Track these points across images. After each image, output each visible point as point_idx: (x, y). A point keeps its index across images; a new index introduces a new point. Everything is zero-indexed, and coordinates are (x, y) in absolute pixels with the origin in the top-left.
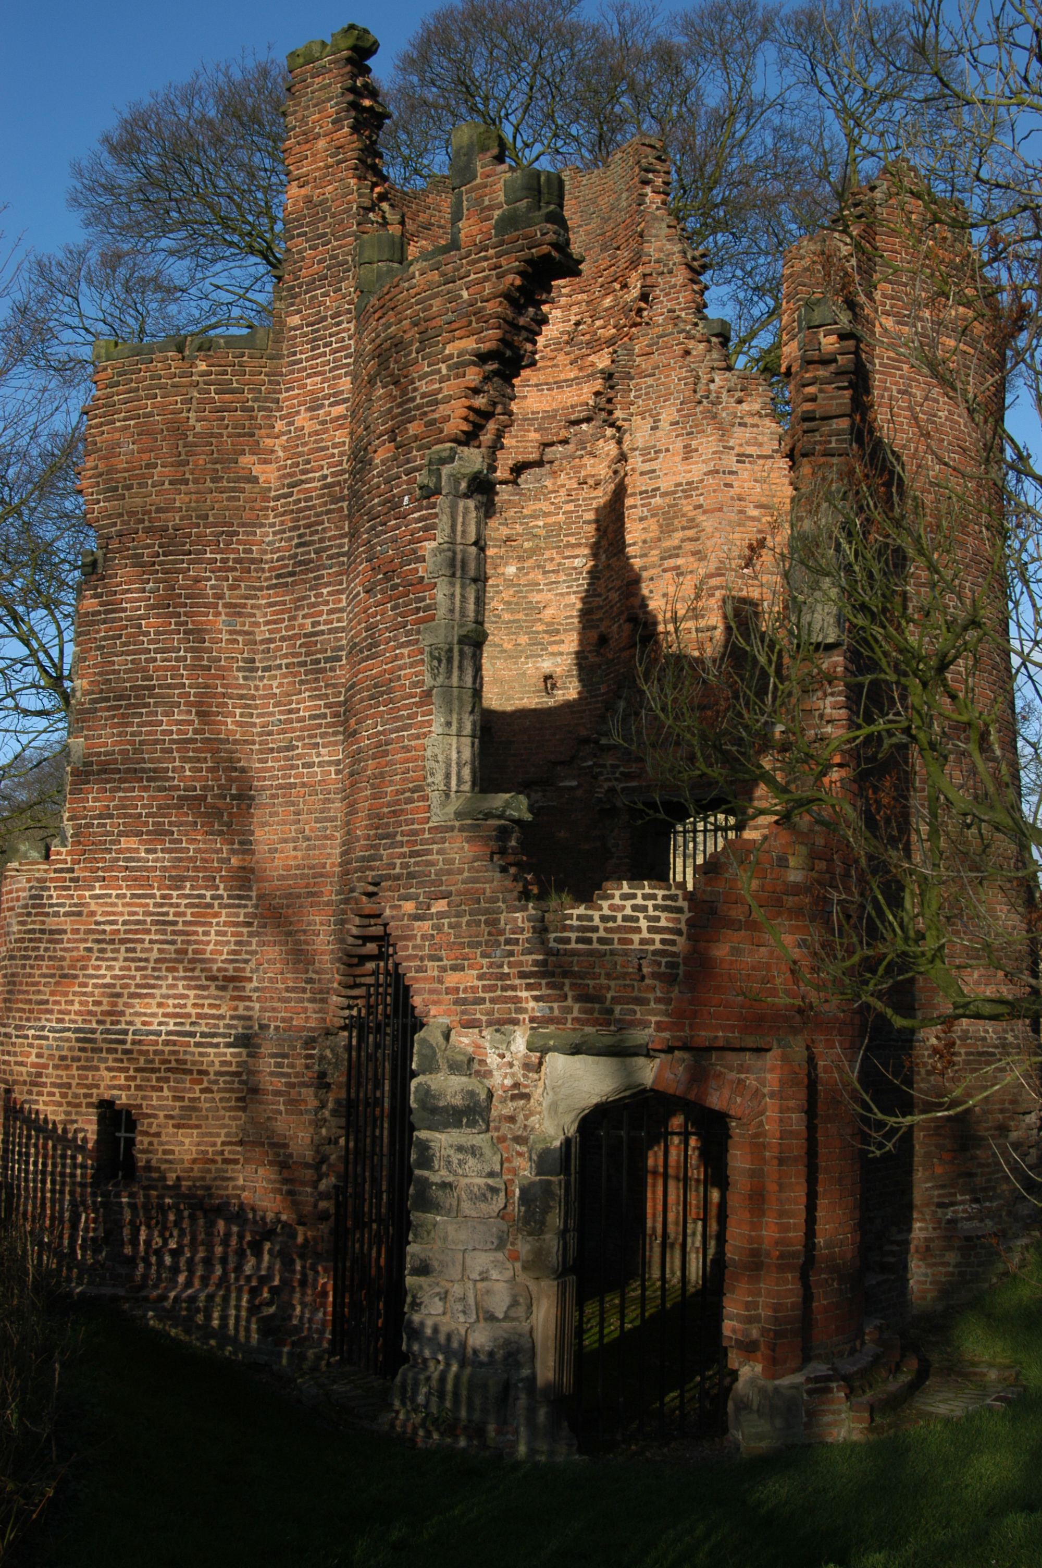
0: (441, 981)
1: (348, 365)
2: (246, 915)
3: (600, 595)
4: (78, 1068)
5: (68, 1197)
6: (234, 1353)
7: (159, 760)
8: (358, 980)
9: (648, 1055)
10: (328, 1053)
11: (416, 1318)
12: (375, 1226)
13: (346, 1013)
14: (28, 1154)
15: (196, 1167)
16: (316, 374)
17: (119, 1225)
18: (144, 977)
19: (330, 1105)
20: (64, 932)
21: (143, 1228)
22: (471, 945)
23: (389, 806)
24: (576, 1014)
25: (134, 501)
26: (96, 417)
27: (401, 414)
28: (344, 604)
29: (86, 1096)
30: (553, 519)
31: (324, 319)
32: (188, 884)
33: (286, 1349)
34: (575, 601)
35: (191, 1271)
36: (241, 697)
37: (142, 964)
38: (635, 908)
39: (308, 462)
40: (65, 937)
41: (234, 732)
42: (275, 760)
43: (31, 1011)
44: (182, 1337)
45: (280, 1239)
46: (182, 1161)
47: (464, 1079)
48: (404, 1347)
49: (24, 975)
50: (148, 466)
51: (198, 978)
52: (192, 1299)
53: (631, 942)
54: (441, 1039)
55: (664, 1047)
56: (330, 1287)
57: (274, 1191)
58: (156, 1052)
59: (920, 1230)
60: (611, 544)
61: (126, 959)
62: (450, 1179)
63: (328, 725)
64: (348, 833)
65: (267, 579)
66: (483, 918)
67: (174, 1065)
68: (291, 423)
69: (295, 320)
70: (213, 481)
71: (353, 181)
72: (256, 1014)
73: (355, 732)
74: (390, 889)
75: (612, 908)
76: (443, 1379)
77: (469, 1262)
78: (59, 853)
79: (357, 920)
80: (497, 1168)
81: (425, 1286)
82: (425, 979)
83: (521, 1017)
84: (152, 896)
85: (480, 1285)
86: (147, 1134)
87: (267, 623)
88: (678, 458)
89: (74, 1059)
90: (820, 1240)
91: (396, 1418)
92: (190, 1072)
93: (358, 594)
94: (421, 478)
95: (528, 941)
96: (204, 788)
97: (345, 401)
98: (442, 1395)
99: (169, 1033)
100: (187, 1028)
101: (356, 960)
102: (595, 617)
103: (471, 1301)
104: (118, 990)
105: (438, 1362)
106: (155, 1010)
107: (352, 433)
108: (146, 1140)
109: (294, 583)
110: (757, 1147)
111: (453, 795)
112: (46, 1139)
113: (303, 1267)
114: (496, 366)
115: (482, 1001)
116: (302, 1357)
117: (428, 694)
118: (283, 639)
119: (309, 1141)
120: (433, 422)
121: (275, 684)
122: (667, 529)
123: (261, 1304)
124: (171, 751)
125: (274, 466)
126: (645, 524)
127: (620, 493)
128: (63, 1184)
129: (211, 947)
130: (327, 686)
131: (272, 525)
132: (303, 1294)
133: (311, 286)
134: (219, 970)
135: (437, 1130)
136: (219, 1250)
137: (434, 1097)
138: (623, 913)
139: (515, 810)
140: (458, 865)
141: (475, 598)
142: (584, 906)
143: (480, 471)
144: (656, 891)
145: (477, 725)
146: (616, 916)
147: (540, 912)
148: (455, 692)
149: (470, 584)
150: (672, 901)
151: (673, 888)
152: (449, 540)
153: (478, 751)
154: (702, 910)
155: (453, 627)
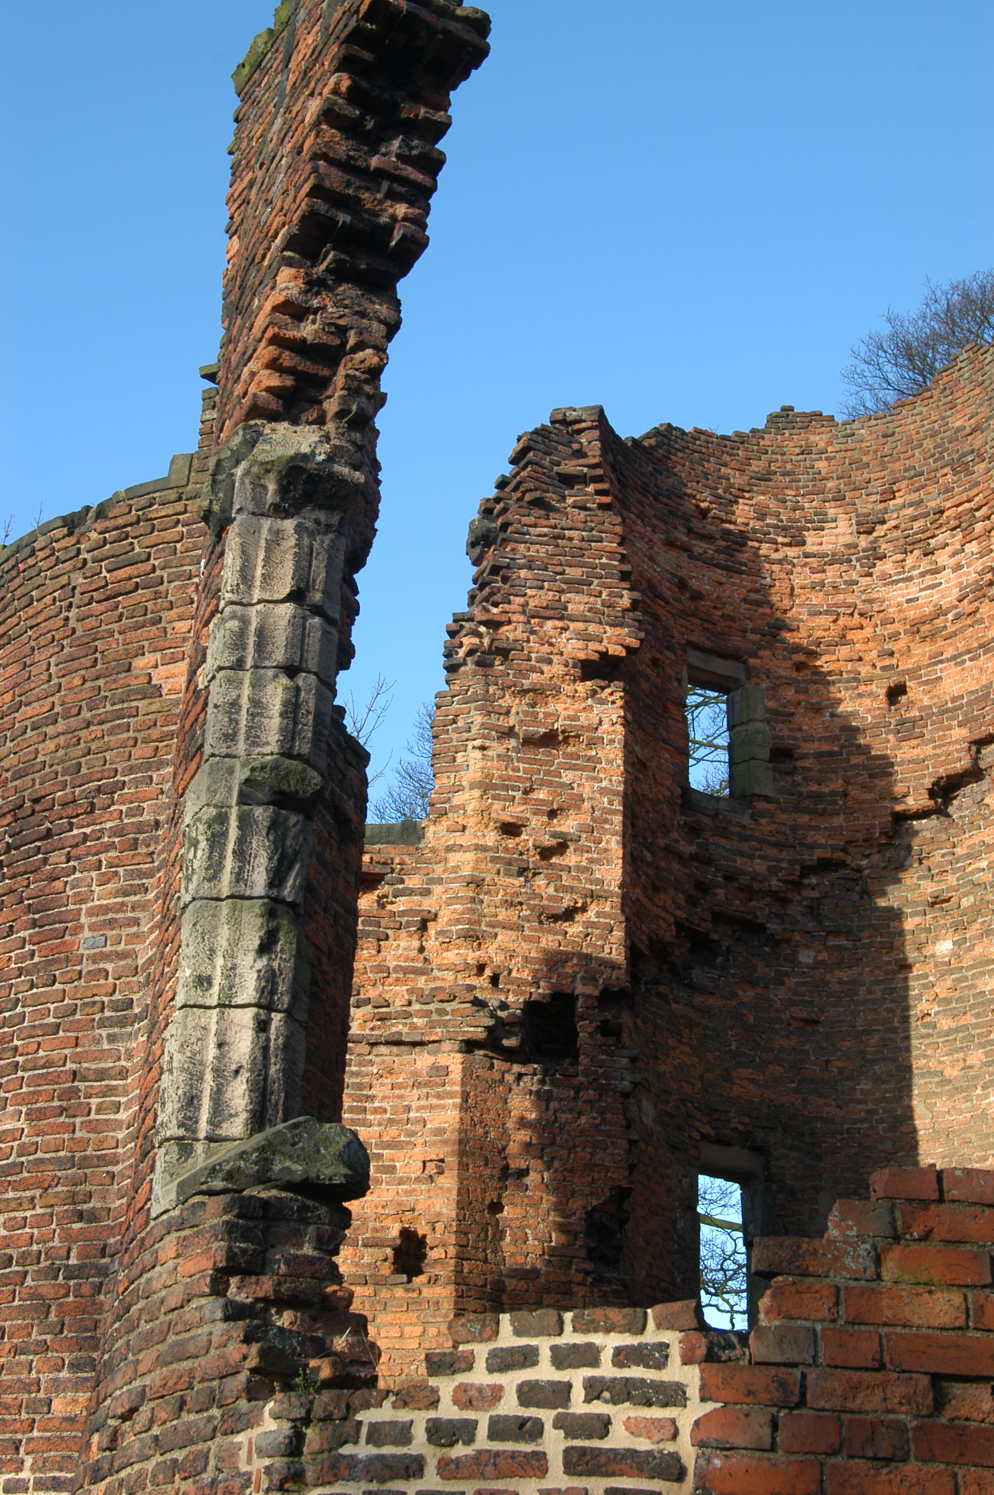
38: (530, 1394)
65: (159, 854)
66: (180, 1457)
75: (464, 1396)
111: (199, 1146)
125: (186, 662)
138: (494, 1413)
139: (298, 1159)
140: (162, 1318)
141: (285, 704)
142: (392, 1398)
143: (305, 456)
144: (597, 1339)
145: (280, 981)
146: (474, 1424)
147: (286, 1426)
148: (225, 907)
149: (276, 676)
150: (647, 1366)
151: (651, 1324)
152: (235, 598)
153: (280, 1041)
154: (750, 1393)
155: (231, 771)
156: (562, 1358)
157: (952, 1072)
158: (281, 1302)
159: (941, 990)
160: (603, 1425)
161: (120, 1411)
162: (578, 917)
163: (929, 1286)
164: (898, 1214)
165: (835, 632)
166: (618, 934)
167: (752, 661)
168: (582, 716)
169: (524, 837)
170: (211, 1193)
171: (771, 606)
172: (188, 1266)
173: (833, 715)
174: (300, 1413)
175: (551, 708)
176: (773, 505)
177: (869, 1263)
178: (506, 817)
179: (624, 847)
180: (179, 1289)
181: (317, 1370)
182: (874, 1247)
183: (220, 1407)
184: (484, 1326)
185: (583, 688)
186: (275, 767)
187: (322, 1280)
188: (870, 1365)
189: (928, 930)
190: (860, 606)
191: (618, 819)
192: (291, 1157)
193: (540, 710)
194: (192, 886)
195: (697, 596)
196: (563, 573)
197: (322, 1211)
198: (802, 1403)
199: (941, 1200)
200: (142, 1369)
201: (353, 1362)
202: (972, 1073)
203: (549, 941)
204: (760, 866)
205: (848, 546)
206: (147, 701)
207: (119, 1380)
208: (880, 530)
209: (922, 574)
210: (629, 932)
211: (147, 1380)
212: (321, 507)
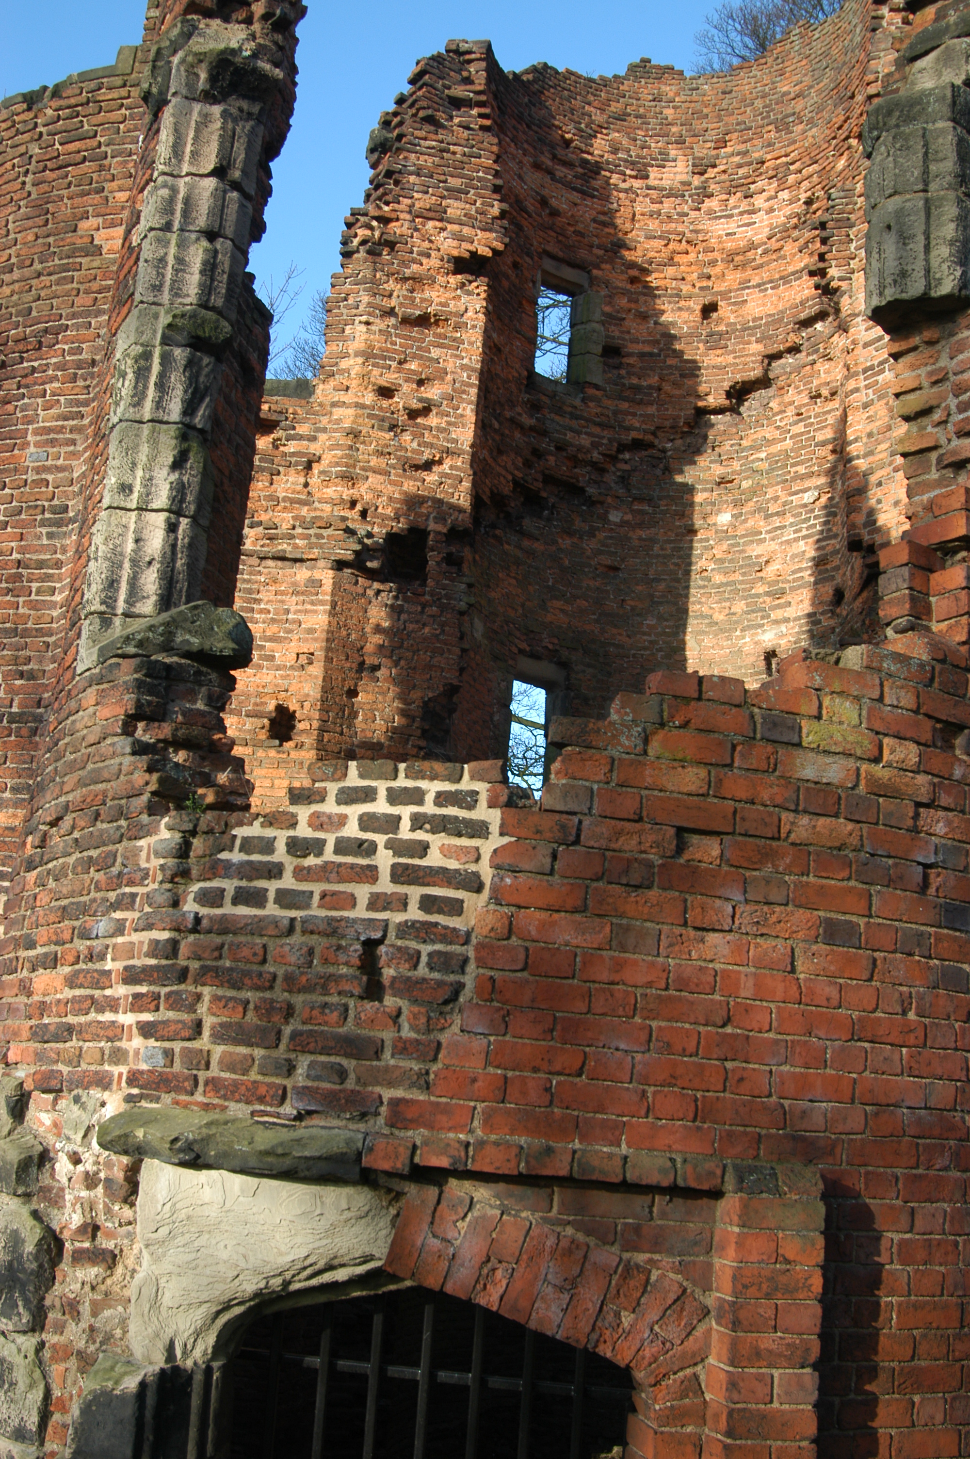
3: (834, 535)
24: (214, 1070)
30: (778, 447)
38: (367, 822)
53: (352, 901)
55: (401, 1166)
65: (94, 387)
66: (95, 854)
75: (318, 822)
83: (116, 1070)
87: (86, 449)
95: (151, 899)
102: (830, 566)
111: (117, 620)
115: (69, 1032)
125: (123, 227)
138: (340, 835)
139: (195, 634)
140: (83, 751)
141: (205, 263)
142: (261, 819)
143: (233, 50)
144: (423, 784)
145: (188, 492)
146: (324, 842)
147: (178, 836)
148: (146, 429)
149: (198, 239)
150: (461, 807)
151: (466, 776)
152: (166, 169)
153: (186, 540)
154: (538, 832)
155: (156, 316)
156: (394, 797)
157: (719, 617)
158: (178, 744)
159: (718, 552)
160: (423, 849)
161: (48, 819)
162: (435, 469)
163: (683, 763)
164: (665, 706)
165: (665, 254)
166: (466, 484)
167: (595, 272)
168: (452, 303)
169: (396, 399)
170: (124, 656)
171: (616, 227)
172: (105, 712)
173: (656, 323)
174: (189, 826)
175: (427, 295)
176: (625, 142)
177: (639, 742)
178: (382, 382)
179: (477, 415)
180: (97, 729)
181: (204, 796)
182: (644, 730)
183: (127, 819)
184: (336, 769)
185: (454, 280)
186: (194, 316)
187: (210, 729)
188: (632, 817)
189: (713, 504)
190: (688, 235)
191: (474, 391)
192: (190, 632)
193: (417, 295)
194: (120, 410)
195: (555, 213)
196: (445, 182)
197: (214, 676)
198: (577, 842)
199: (699, 699)
200: (66, 788)
201: (232, 793)
202: (734, 618)
203: (410, 486)
204: (585, 441)
205: (683, 183)
206: (89, 259)
207: (48, 796)
208: (711, 173)
209: (741, 214)
210: (475, 484)
211: (70, 797)
212: (244, 97)
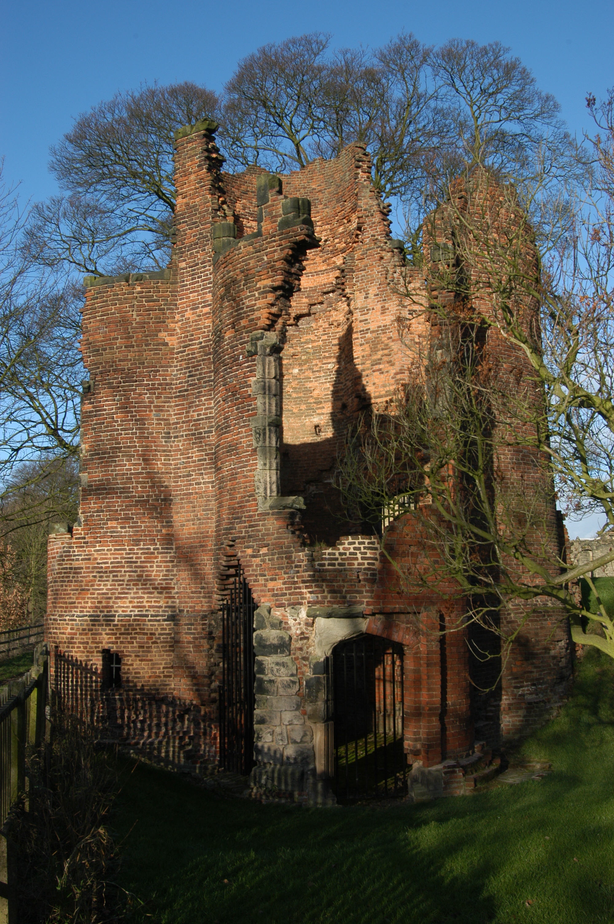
0: (266, 586)
1: (210, 287)
2: (170, 557)
3: (342, 383)
4: (92, 634)
5: (89, 697)
6: (173, 769)
7: (125, 483)
8: (226, 587)
9: (363, 617)
10: (213, 622)
11: (260, 744)
12: (238, 705)
13: (221, 602)
14: (68, 677)
15: (151, 680)
16: (194, 292)
17: (115, 710)
18: (122, 589)
19: (215, 647)
20: (82, 568)
21: (126, 710)
22: (279, 568)
23: (238, 504)
24: (329, 599)
25: (106, 356)
26: (87, 314)
27: (237, 315)
28: (213, 405)
29: (96, 647)
30: (317, 344)
31: (197, 264)
32: (142, 543)
33: (198, 765)
34: (329, 387)
35: (150, 731)
36: (164, 451)
37: (121, 583)
38: (355, 548)
39: (192, 335)
40: (82, 571)
41: (162, 468)
42: (181, 481)
43: (67, 607)
44: (148, 762)
45: (193, 713)
46: (144, 677)
47: (278, 631)
48: (254, 758)
49: (62, 590)
50: (114, 339)
51: (148, 588)
52: (152, 743)
53: (354, 564)
54: (267, 613)
55: (370, 613)
56: (218, 735)
57: (189, 690)
58: (129, 625)
59: (505, 700)
60: (346, 357)
61: (113, 581)
62: (273, 678)
63: (207, 464)
64: (219, 516)
65: (174, 393)
66: (284, 556)
67: (138, 631)
68: (183, 316)
69: (183, 265)
70: (146, 345)
71: (209, 196)
72: (177, 605)
73: (220, 468)
74: (240, 543)
75: (344, 549)
76: (273, 772)
77: (283, 716)
78: (77, 530)
79: (225, 558)
80: (295, 672)
81: (263, 729)
82: (258, 585)
83: (303, 601)
84: (125, 549)
85: (289, 727)
86: (127, 665)
87: (175, 414)
88: (379, 313)
89: (89, 630)
90: (449, 702)
91: (252, 791)
92: (147, 634)
93: (219, 401)
94: (248, 347)
95: (305, 565)
96: (147, 496)
97: (210, 305)
98: (273, 780)
99: (135, 616)
100: (144, 613)
101: (225, 577)
102: (340, 394)
103: (285, 735)
104: (110, 595)
105: (271, 764)
106: (128, 604)
107: (213, 322)
108: (126, 667)
109: (188, 395)
110: (417, 658)
111: (268, 498)
112: (77, 669)
113: (205, 726)
114: (281, 292)
115: (285, 594)
116: (206, 768)
117: (255, 450)
118: (183, 422)
119: (205, 665)
120: (252, 320)
121: (180, 444)
122: (374, 350)
123: (185, 745)
124: (131, 478)
125: (176, 337)
126: (363, 347)
127: (350, 331)
128: (86, 690)
129: (154, 573)
130: (206, 445)
131: (176, 366)
132: (205, 739)
133: (190, 248)
134: (159, 584)
135: (266, 656)
136: (163, 720)
137: (264, 640)
138: (349, 551)
142: (331, 548)
143: (276, 343)
144: (364, 540)
145: (278, 464)
146: (346, 553)
147: (310, 552)
148: (268, 449)
150: (372, 544)
151: (373, 538)
152: (262, 377)
154: (387, 548)
155: (265, 418)
156: (360, 543)
160: (366, 553)
172: (279, 523)
183: (293, 548)
194: (260, 444)
202: (302, 412)
206: (164, 347)
212: (276, 353)
